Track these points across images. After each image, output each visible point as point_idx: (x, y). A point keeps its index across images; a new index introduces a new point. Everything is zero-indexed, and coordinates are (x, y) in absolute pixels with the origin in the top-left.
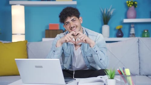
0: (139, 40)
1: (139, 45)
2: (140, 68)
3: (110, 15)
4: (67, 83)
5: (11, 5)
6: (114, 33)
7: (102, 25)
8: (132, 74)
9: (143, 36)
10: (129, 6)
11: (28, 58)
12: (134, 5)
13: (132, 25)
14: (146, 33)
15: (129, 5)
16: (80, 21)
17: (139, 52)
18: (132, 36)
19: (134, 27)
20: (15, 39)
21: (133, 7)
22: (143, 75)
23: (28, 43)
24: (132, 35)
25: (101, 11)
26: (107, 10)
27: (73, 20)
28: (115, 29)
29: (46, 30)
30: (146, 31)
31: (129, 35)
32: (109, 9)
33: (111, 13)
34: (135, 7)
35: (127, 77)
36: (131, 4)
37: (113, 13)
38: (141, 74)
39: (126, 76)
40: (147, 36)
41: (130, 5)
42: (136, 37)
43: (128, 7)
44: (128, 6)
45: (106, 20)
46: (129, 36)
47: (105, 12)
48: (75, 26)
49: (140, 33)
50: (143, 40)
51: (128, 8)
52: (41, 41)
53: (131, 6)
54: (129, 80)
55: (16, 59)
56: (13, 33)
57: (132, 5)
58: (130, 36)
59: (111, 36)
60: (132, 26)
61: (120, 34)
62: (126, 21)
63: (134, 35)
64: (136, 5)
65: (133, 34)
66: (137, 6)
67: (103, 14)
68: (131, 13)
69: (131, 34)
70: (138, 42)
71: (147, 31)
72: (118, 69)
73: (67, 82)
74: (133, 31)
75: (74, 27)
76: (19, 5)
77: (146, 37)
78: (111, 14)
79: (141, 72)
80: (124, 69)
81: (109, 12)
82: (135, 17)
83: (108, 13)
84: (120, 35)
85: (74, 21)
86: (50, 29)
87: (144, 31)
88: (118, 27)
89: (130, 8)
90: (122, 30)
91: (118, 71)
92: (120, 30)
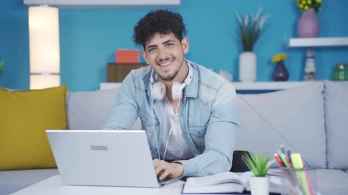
0: (325, 87)
1: (324, 99)
2: (327, 152)
3: (259, 30)
4: (163, 185)
6: (268, 70)
7: (240, 53)
8: (308, 165)
9: (334, 78)
10: (303, 9)
12: (315, 6)
13: (310, 52)
14: (341, 70)
15: (301, 6)
16: (184, 47)
17: (325, 116)
18: (310, 79)
19: (313, 57)
20: (36, 84)
21: (312, 10)
22: (335, 169)
23: (68, 93)
24: (309, 76)
25: (238, 21)
26: (250, 17)
27: (167, 44)
28: (270, 62)
29: (109, 64)
30: (342, 67)
31: (302, 76)
32: (255, 16)
33: (261, 24)
34: (316, 10)
35: (297, 173)
36: (307, 4)
37: (264, 25)
38: (329, 166)
39: (295, 170)
40: (343, 77)
41: (304, 5)
42: (317, 80)
43: (301, 10)
44: (299, 8)
45: (248, 40)
46: (301, 79)
47: (246, 22)
48: (170, 57)
49: (328, 71)
50: (334, 87)
51: (299, 12)
52: (98, 88)
53: (306, 8)
54: (300, 179)
56: (33, 70)
57: (310, 6)
58: (306, 77)
59: (259, 78)
60: (309, 54)
61: (280, 73)
62: (295, 42)
63: (314, 76)
64: (319, 7)
65: (312, 73)
66: (320, 9)
67: (241, 27)
68: (308, 25)
69: (306, 74)
70: (323, 92)
71: (345, 66)
72: (276, 155)
73: (163, 183)
74: (310, 66)
75: (167, 59)
76: (46, 6)
77: (342, 80)
78: (261, 27)
79: (329, 161)
80: (289, 154)
81: (255, 23)
82: (317, 34)
83: (252, 25)
84: (281, 75)
85: (169, 44)
86: (117, 61)
87: (338, 65)
88: (277, 58)
89: (304, 14)
90: (286, 64)
91: (276, 157)
92: (280, 65)
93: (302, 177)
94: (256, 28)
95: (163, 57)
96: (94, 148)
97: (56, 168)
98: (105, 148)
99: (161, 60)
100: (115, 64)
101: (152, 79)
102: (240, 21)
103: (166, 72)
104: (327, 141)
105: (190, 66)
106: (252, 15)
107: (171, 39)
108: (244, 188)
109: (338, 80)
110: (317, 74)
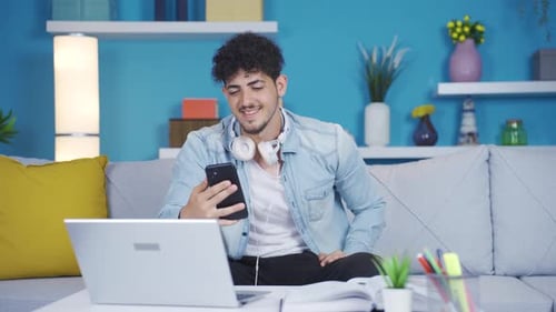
0: (490, 155)
1: (490, 172)
2: (493, 251)
3: (393, 70)
4: (244, 303)
5: (51, 36)
6: (407, 129)
7: (366, 104)
8: (468, 272)
9: (503, 141)
10: (457, 39)
11: (109, 217)
12: (474, 35)
13: (468, 104)
14: (514, 130)
15: (455, 35)
18: (468, 142)
19: (472, 111)
20: (65, 152)
21: (470, 42)
22: (506, 275)
23: (110, 163)
24: (467, 137)
25: (362, 56)
26: (380, 50)
28: (409, 118)
29: (172, 120)
30: (515, 125)
31: (458, 138)
32: (387, 49)
33: (397, 61)
34: (477, 41)
35: (452, 282)
36: (463, 33)
37: (401, 64)
38: (497, 271)
39: (448, 278)
40: (517, 141)
42: (480, 143)
43: (455, 42)
44: (453, 39)
45: (378, 85)
46: (456, 143)
47: (375, 59)
49: (495, 131)
50: (508, 157)
51: (452, 45)
52: (156, 156)
53: (462, 38)
54: (456, 291)
55: (67, 221)
56: (58, 130)
57: (467, 36)
58: (462, 140)
59: (394, 141)
60: (467, 107)
61: (425, 133)
62: (446, 89)
63: (473, 138)
64: (481, 37)
65: (470, 134)
66: (482, 41)
67: (367, 66)
69: (463, 135)
70: (488, 161)
71: (519, 123)
72: (420, 256)
73: (244, 300)
74: (469, 124)
76: (79, 34)
77: (515, 145)
78: (396, 66)
79: (497, 264)
80: (439, 254)
81: (388, 59)
82: (478, 78)
83: (383, 63)
84: (427, 136)
86: (184, 116)
87: (509, 123)
88: (420, 111)
89: (460, 47)
90: (433, 120)
91: (420, 260)
92: (425, 121)
93: (459, 288)
94: (389, 68)
95: (246, 102)
96: (139, 247)
97: (80, 276)
98: (155, 247)
99: (244, 107)
100: (181, 120)
101: (232, 134)
102: (367, 57)
103: (250, 122)
104: (493, 235)
105: (286, 117)
106: (384, 49)
107: (260, 79)
108: (374, 305)
109: (510, 144)
110: (478, 135)
